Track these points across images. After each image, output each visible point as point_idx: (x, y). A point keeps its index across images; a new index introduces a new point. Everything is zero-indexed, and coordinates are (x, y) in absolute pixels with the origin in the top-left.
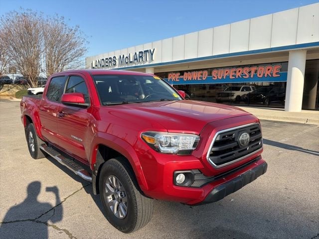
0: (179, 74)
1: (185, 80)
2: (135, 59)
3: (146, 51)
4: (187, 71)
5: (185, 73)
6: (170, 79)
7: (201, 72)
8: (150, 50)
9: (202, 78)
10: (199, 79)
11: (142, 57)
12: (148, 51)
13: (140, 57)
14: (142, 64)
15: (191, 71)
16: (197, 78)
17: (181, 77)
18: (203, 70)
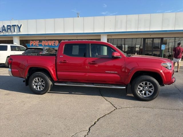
0: (39, 41)
1: (44, 45)
2: (3, 30)
3: (14, 26)
4: (44, 40)
5: (43, 41)
6: (32, 44)
7: (54, 41)
8: (18, 25)
9: (55, 45)
10: (53, 45)
11: (10, 29)
12: (16, 25)
13: (8, 29)
14: (10, 34)
15: (47, 40)
16: (52, 45)
17: (40, 43)
18: (55, 40)
